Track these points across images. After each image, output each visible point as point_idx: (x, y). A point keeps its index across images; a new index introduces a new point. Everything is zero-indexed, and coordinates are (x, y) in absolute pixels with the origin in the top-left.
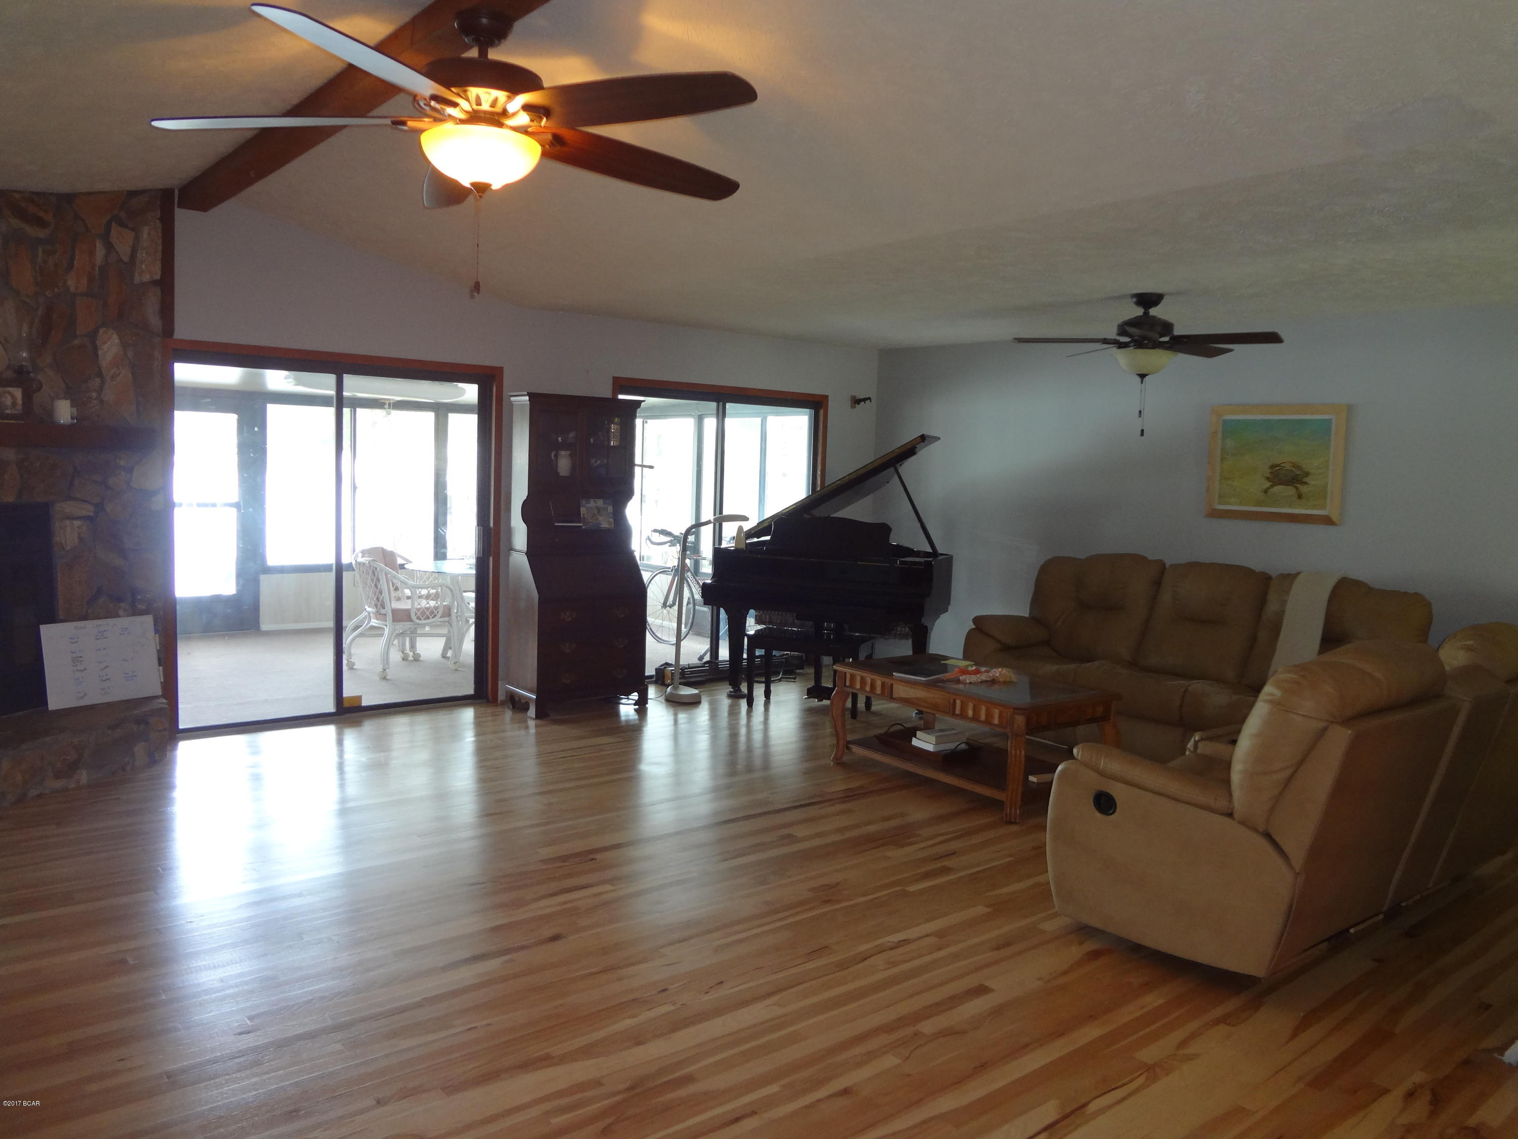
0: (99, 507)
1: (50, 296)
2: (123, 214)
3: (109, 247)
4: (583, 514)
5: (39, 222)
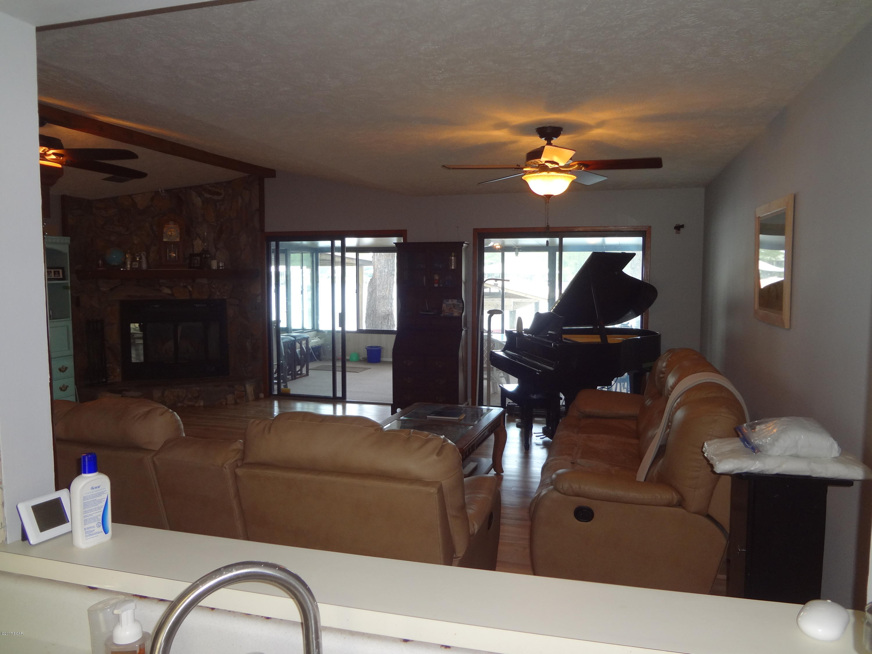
0: (240, 301)
1: (222, 221)
2: (246, 185)
3: (243, 199)
4: (443, 308)
5: (219, 194)
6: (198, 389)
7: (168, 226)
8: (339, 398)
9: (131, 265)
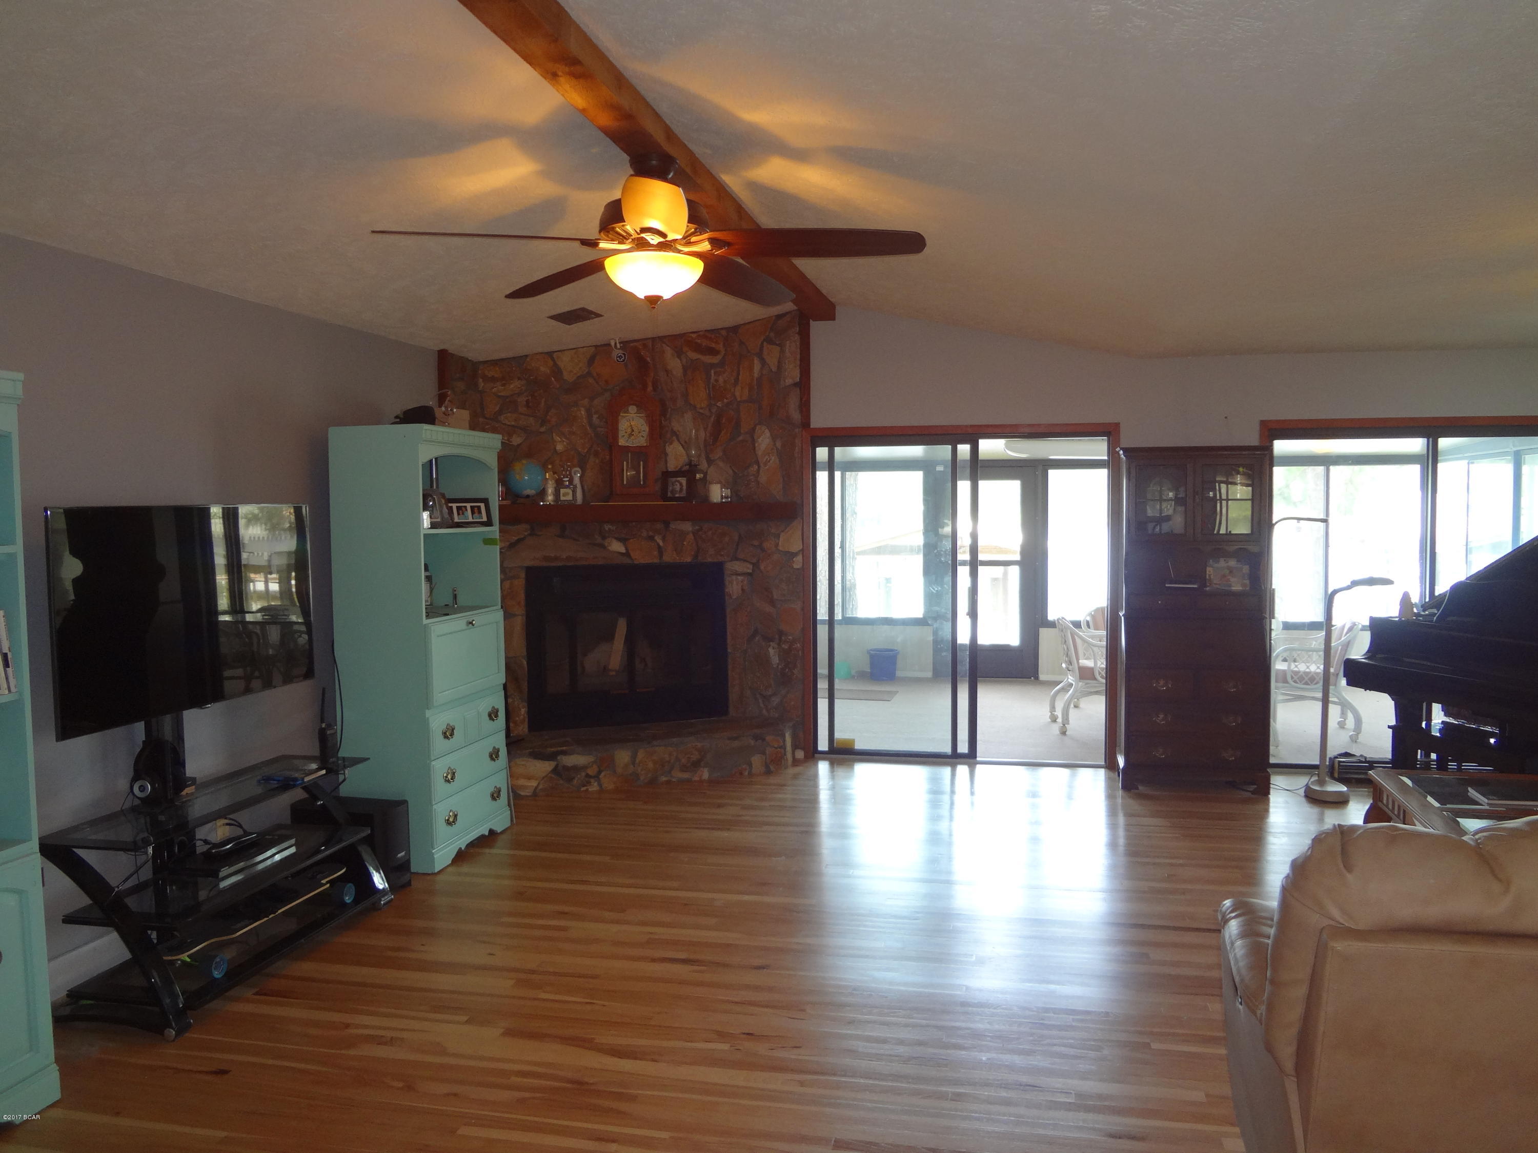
0: (756, 565)
1: (720, 406)
2: (772, 335)
3: (763, 362)
4: (1209, 575)
5: (712, 352)
6: (699, 745)
7: (626, 414)
8: (962, 756)
9: (557, 494)
